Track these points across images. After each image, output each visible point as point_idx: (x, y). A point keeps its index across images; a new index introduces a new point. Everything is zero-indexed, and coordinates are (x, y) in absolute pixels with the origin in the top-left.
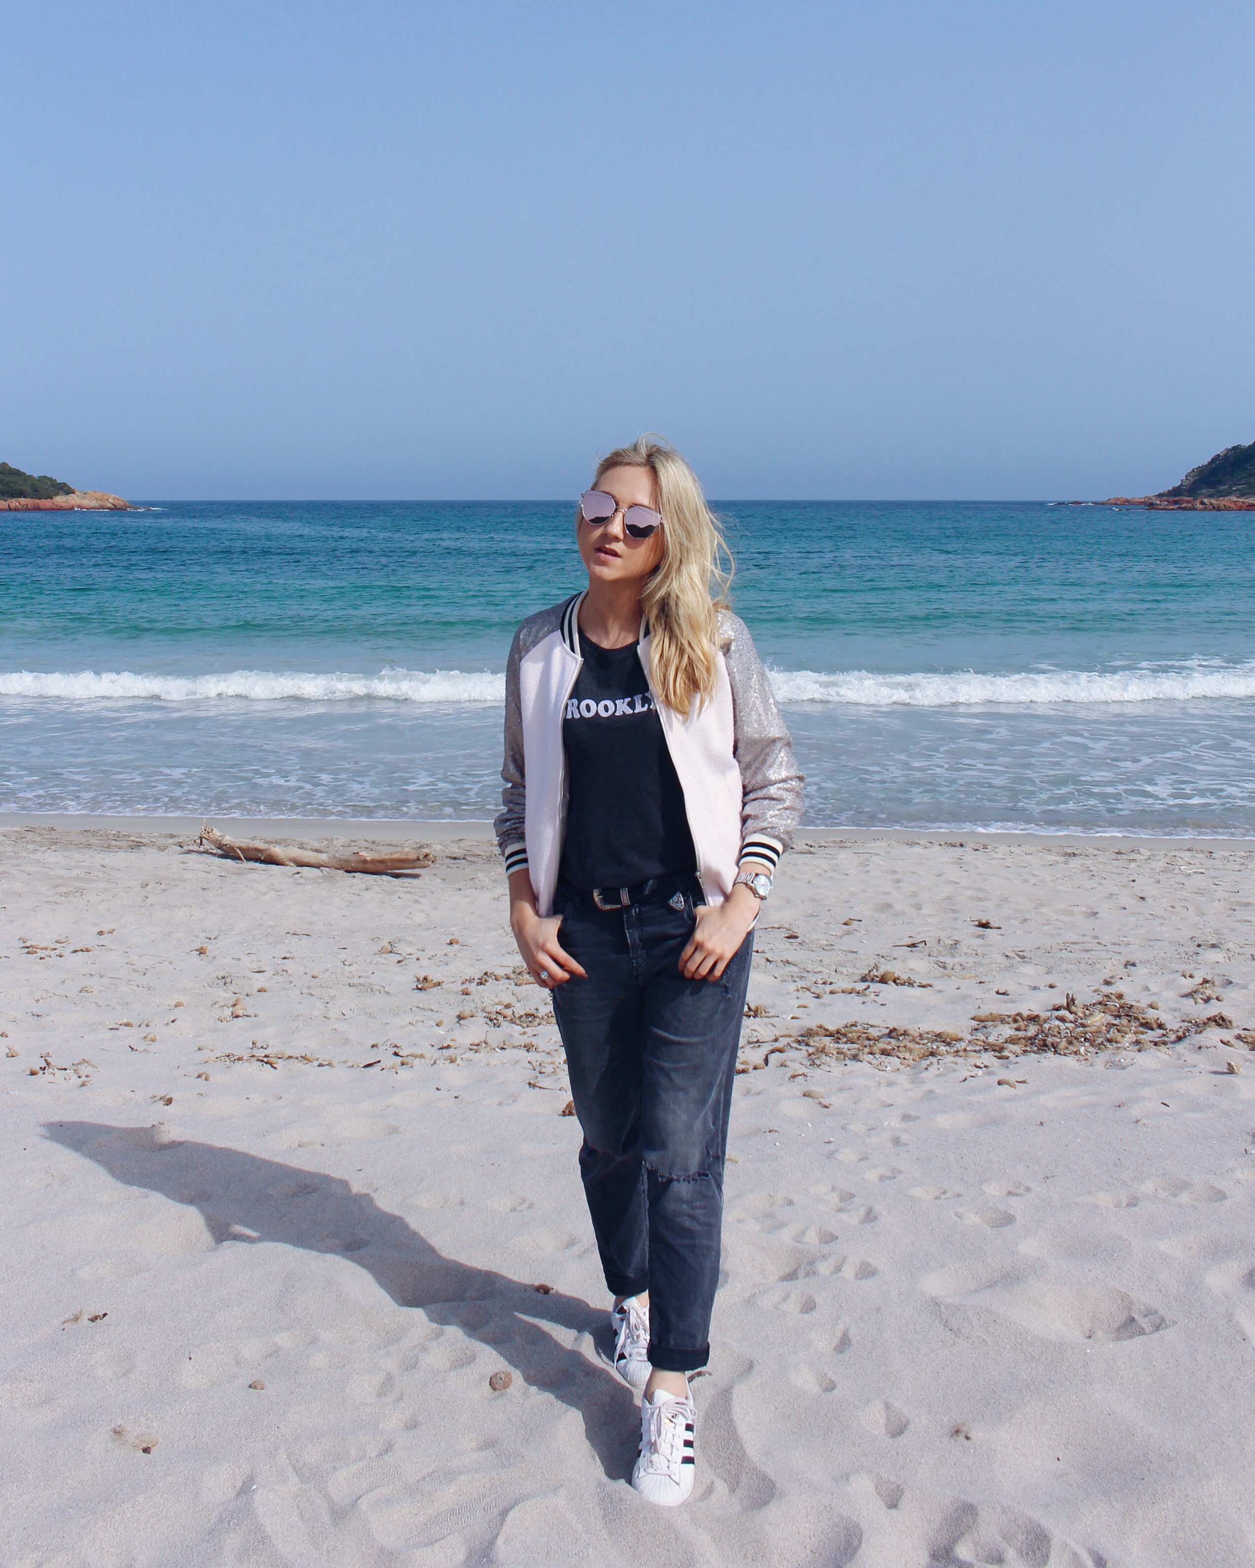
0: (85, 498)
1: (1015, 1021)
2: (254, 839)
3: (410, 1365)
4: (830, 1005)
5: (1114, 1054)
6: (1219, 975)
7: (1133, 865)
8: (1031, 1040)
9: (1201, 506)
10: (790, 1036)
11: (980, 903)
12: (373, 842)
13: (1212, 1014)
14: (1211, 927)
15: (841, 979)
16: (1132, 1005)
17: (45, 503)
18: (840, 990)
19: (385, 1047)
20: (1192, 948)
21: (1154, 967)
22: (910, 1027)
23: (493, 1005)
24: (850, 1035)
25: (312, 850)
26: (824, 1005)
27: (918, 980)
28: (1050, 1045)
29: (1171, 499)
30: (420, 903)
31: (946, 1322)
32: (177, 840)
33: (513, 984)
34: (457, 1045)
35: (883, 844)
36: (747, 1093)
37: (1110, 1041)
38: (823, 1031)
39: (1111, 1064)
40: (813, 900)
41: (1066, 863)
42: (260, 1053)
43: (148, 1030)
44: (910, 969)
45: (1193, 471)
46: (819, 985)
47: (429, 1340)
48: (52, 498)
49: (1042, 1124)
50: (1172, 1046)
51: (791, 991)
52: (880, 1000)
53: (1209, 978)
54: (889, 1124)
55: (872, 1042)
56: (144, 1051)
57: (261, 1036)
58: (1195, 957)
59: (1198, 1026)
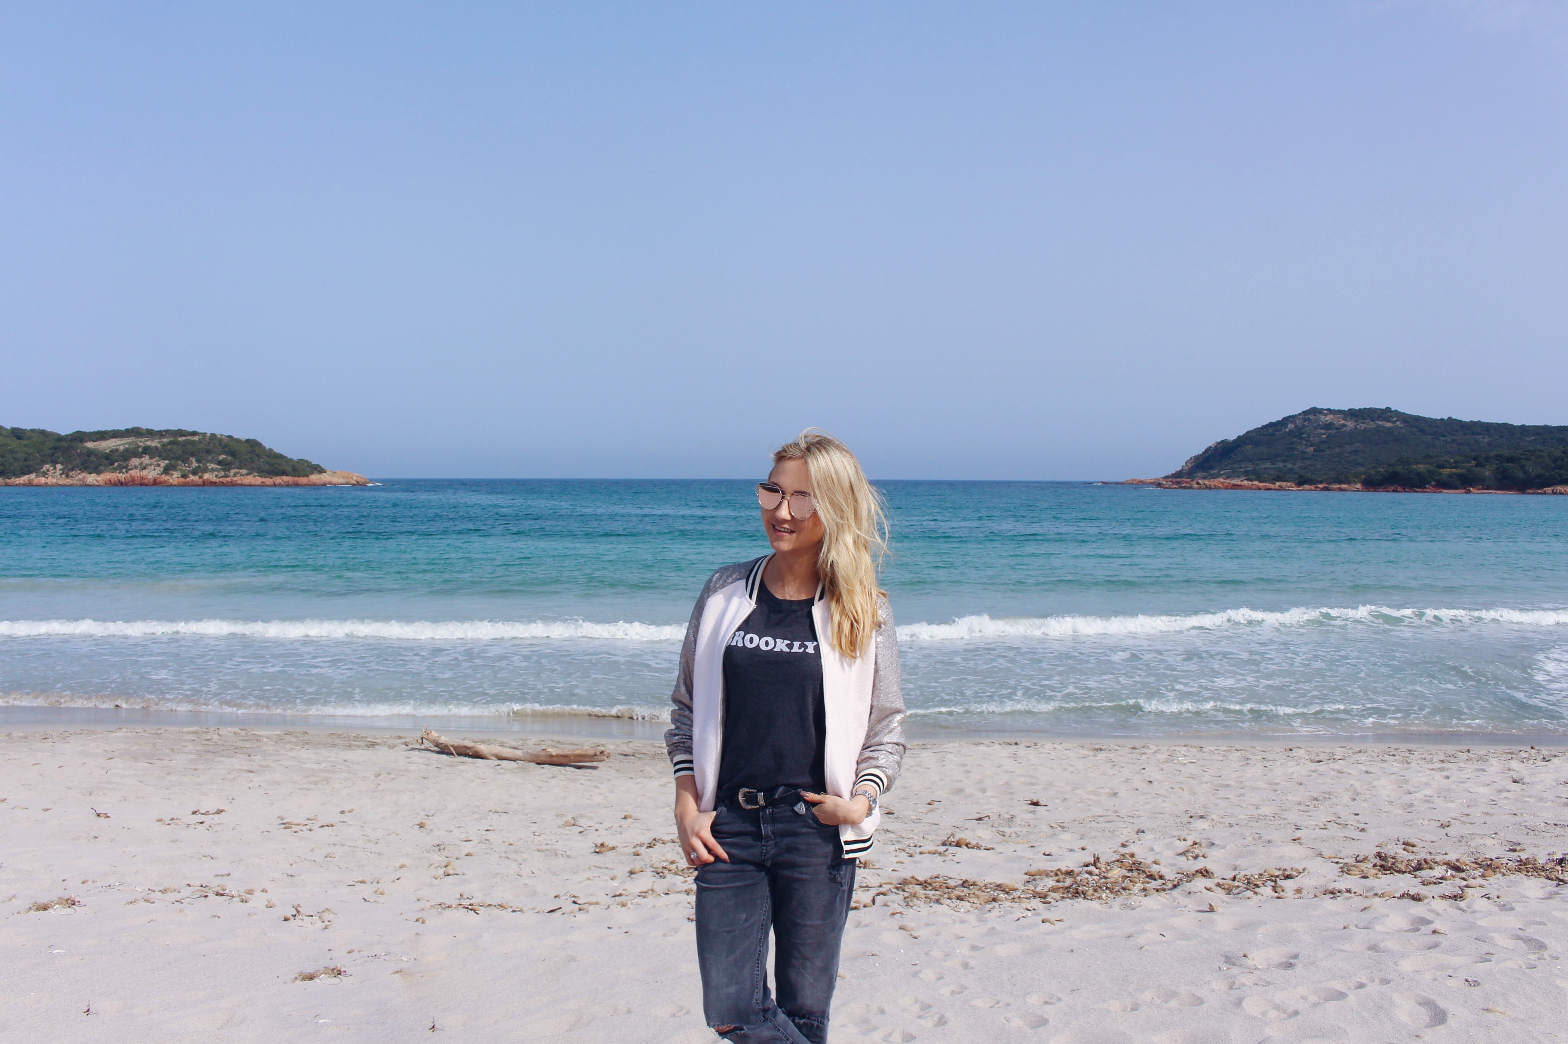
0: (334, 477)
1: (1056, 875)
2: (463, 739)
4: (920, 862)
5: (1127, 898)
6: (1205, 839)
7: (1144, 757)
8: (1067, 889)
9: (1197, 486)
10: (891, 884)
11: (1032, 787)
12: (558, 742)
13: (1199, 868)
14: (1200, 803)
15: (927, 844)
16: (1141, 862)
17: (303, 480)
18: (927, 852)
19: (566, 897)
20: (1186, 819)
21: (1158, 833)
22: (978, 879)
23: (660, 862)
24: (934, 885)
25: (511, 748)
26: (915, 862)
27: (984, 844)
28: (1080, 892)
29: (1174, 480)
30: (599, 788)
32: (404, 740)
34: (628, 894)
35: (956, 745)
36: (858, 925)
37: (1124, 889)
38: (915, 881)
39: (1125, 906)
41: (1095, 756)
42: (466, 903)
43: (378, 886)
44: (978, 838)
45: (1191, 459)
46: (912, 848)
48: (308, 477)
49: (1072, 951)
50: (1170, 892)
51: (891, 851)
52: (956, 859)
53: (1197, 841)
54: (960, 952)
55: (950, 890)
56: (375, 901)
57: (467, 890)
58: (1188, 825)
59: (1188, 877)
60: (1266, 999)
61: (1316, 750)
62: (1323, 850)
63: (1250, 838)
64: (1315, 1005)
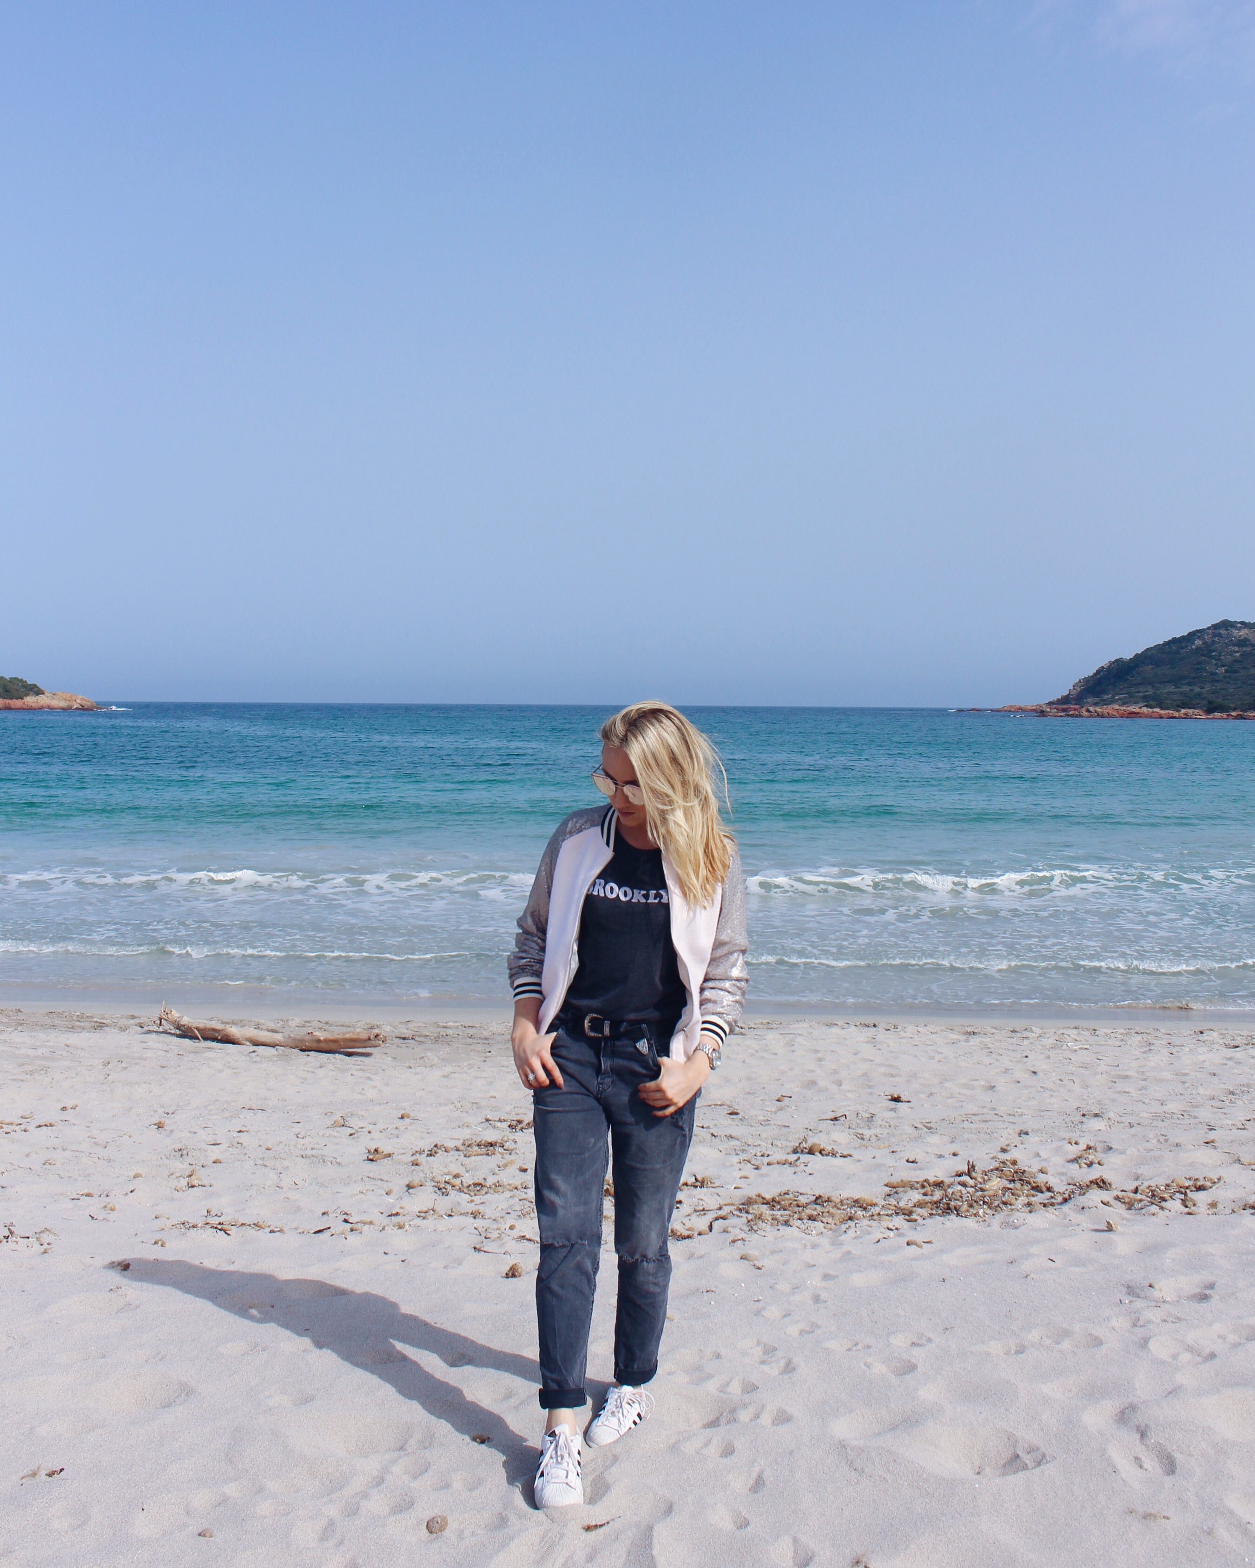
0: (55, 699)
1: (923, 1187)
2: (211, 1019)
3: (352, 1511)
4: (767, 1175)
5: (1008, 1215)
6: (1100, 1142)
7: (1026, 1042)
8: (937, 1204)
9: (1087, 714)
10: (733, 1205)
11: (892, 1078)
12: (327, 1023)
13: (1094, 1178)
14: (1094, 1098)
15: (776, 1152)
16: (1024, 1171)
17: (16, 703)
18: (775, 1161)
19: (335, 1215)
20: (1078, 1118)
21: (1044, 1135)
22: (833, 1194)
23: (442, 1175)
24: (783, 1203)
25: (269, 1031)
26: (762, 1175)
27: (840, 1150)
28: (953, 1208)
29: (1060, 707)
30: (372, 1080)
31: (852, 1462)
32: (137, 1021)
33: (462, 1155)
34: (406, 1212)
35: (806, 1025)
36: (691, 1257)
37: (1005, 1203)
38: (761, 1199)
39: (1006, 1225)
40: (749, 1078)
41: (967, 1041)
42: (215, 1221)
43: (108, 1200)
44: (834, 1141)
45: (1080, 681)
46: (758, 1158)
47: (371, 1487)
48: (22, 699)
49: (944, 1280)
50: (1059, 1207)
51: (734, 1163)
52: (808, 1170)
53: (1092, 1144)
54: (811, 1283)
55: (801, 1209)
56: (104, 1219)
57: (216, 1205)
58: (1080, 1126)
59: (1082, 1189)
60: (1176, 1339)
61: (1231, 1033)
62: (1241, 1155)
63: (1154, 1141)
64: (1236, 1345)
